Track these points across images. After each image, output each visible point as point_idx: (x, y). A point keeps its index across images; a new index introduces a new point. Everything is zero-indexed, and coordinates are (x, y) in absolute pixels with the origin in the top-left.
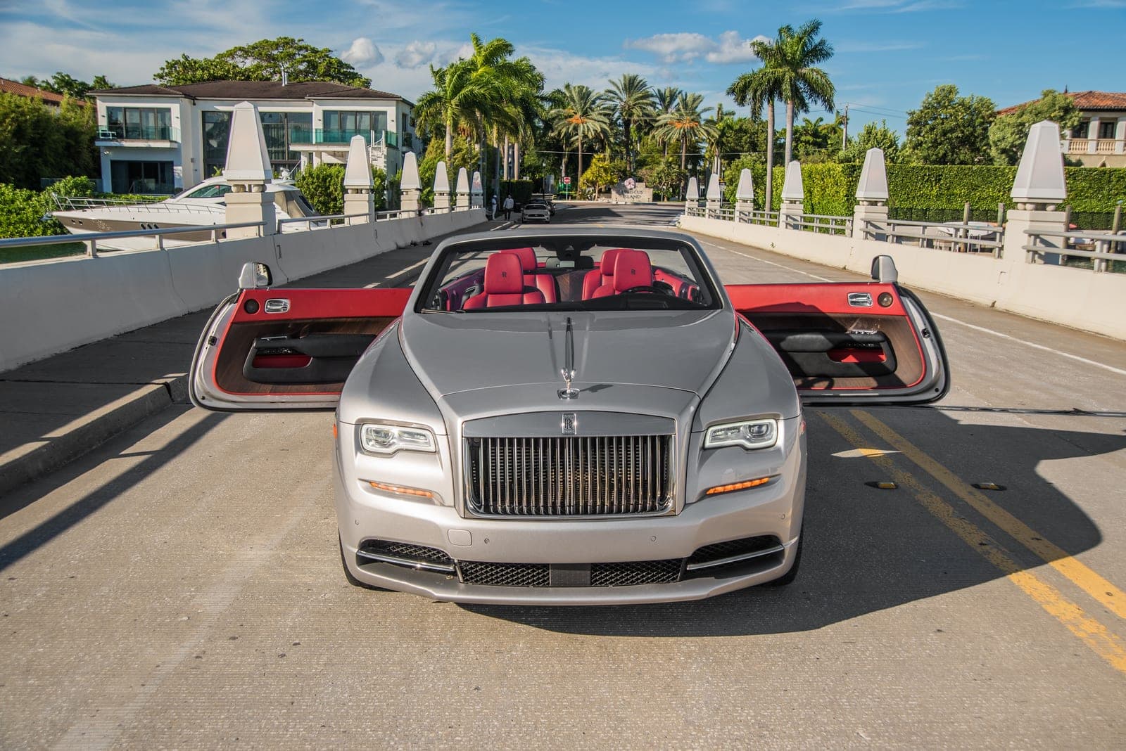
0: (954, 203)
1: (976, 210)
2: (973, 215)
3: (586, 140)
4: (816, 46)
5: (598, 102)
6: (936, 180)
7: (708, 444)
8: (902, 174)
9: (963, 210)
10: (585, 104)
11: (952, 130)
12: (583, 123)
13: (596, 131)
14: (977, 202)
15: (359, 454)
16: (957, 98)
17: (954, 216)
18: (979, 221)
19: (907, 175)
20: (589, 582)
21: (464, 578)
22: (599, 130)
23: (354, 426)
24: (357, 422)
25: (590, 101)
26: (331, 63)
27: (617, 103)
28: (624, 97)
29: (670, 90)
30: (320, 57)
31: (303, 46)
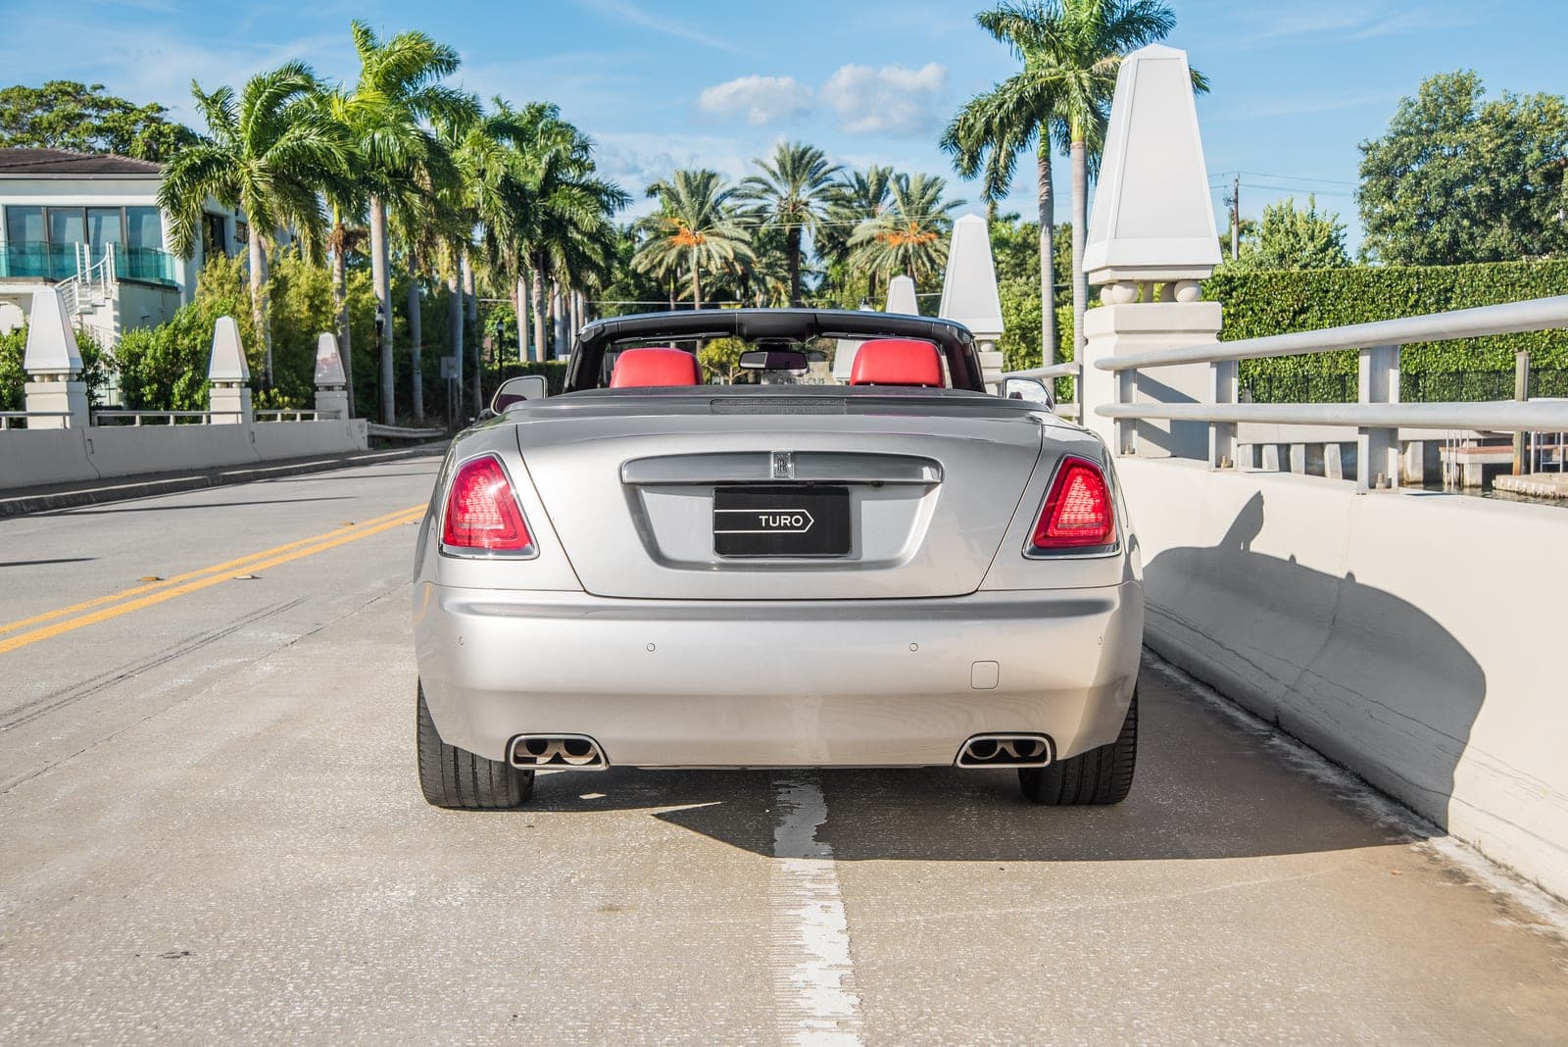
0: (1487, 356)
1: (1546, 369)
2: (1539, 382)
3: (709, 280)
4: (1131, 13)
5: (728, 202)
6: (1437, 302)
8: (1350, 290)
9: (1513, 370)
10: (702, 205)
11: (1466, 180)
12: (698, 244)
13: (726, 258)
14: (1547, 351)
16: (1479, 107)
17: (1488, 386)
18: (1554, 395)
19: (1364, 292)
22: (731, 256)
25: (713, 198)
26: (161, 134)
27: (770, 202)
28: (784, 190)
29: (877, 174)
30: (137, 121)
31: (103, 99)
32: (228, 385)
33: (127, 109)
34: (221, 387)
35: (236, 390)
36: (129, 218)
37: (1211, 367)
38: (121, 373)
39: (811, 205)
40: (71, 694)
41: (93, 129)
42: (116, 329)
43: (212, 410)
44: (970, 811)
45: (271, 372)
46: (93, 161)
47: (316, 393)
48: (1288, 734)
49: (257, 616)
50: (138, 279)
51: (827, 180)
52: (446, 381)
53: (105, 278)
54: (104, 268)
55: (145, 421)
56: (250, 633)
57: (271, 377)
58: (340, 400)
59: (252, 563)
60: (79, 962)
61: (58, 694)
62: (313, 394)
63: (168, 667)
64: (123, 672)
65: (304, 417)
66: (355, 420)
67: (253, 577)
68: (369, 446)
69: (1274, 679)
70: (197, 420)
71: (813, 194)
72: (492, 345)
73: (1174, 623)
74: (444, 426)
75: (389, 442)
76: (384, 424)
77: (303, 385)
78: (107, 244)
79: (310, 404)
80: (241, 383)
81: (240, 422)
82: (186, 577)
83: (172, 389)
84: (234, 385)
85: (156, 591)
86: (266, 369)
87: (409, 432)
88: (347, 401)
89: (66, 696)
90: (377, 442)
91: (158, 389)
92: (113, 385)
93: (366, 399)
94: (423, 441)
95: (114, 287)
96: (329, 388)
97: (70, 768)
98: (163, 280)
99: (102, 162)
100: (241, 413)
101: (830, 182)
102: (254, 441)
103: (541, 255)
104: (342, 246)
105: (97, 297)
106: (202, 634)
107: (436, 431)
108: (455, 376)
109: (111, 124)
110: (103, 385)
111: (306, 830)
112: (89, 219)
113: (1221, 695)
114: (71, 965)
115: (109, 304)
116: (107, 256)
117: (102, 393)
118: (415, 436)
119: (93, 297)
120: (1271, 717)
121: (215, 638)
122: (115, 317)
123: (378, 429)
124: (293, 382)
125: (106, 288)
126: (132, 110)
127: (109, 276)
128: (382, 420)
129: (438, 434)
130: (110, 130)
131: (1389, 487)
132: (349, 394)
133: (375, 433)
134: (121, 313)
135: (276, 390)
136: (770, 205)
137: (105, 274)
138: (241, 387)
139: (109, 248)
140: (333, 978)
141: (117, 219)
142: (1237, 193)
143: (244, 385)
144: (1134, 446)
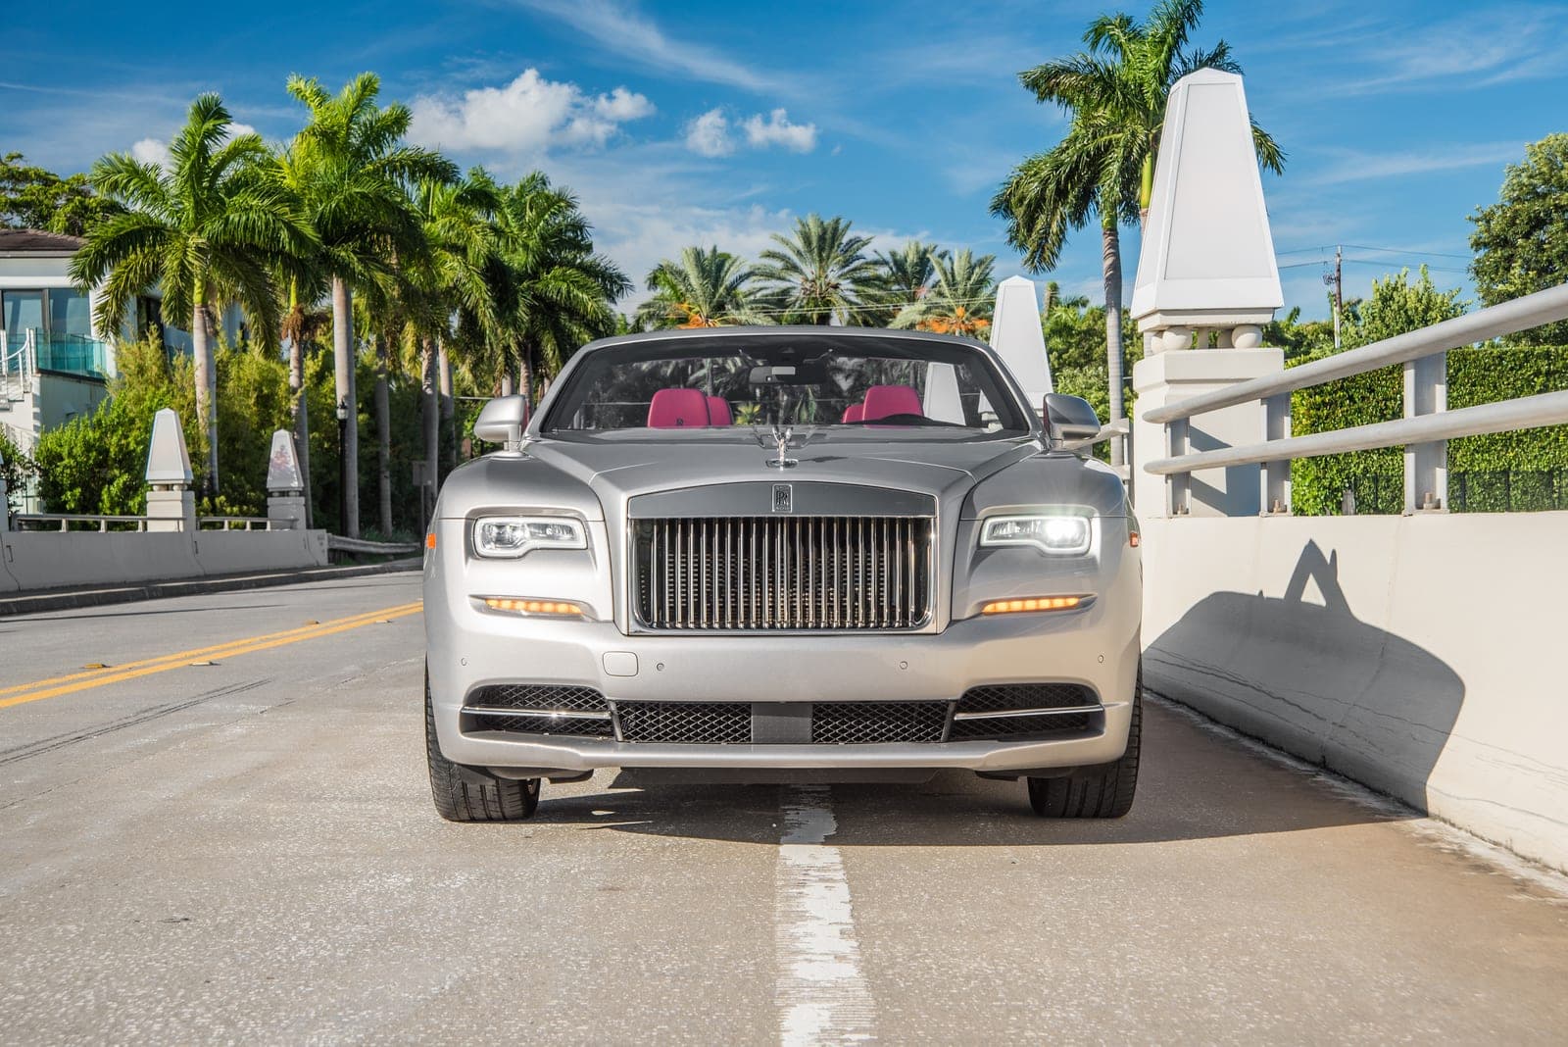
5: (746, 286)
7: (985, 541)
10: (715, 287)
15: (470, 560)
20: (809, 737)
21: (623, 734)
23: (464, 520)
24: (468, 515)
25: (729, 279)
26: (86, 208)
27: (793, 285)
28: (810, 269)
29: (918, 252)
30: (57, 194)
31: (20, 170)
32: (168, 487)
33: (47, 181)
34: (160, 490)
35: (177, 493)
36: (52, 301)
37: (1262, 404)
38: (40, 476)
39: (842, 287)
40: (27, 750)
41: (6, 203)
42: (36, 428)
43: (149, 515)
44: (985, 826)
45: (216, 475)
46: (10, 237)
47: (269, 499)
48: (1335, 772)
49: (220, 693)
50: (62, 371)
51: (858, 258)
52: (417, 489)
53: (24, 369)
54: (23, 358)
55: (72, 526)
56: (215, 705)
57: (217, 481)
58: (296, 508)
59: (209, 653)
60: (79, 926)
61: (12, 750)
62: (265, 501)
63: (130, 730)
64: (82, 734)
65: (254, 526)
66: (313, 531)
67: (211, 664)
68: (329, 562)
69: (1321, 719)
70: (130, 527)
71: (842, 275)
72: (472, 450)
73: (1225, 681)
74: (416, 541)
75: (353, 557)
76: (347, 536)
77: (253, 490)
78: (27, 330)
79: (263, 511)
80: (182, 485)
81: (181, 529)
82: (135, 664)
83: (100, 495)
84: (175, 488)
85: (102, 675)
86: (211, 473)
87: (375, 546)
88: (304, 508)
89: (21, 752)
90: (337, 556)
91: (82, 494)
92: (32, 492)
93: (326, 508)
94: (392, 557)
95: (34, 381)
96: (284, 494)
97: (38, 802)
98: (91, 372)
99: (23, 237)
100: (183, 519)
101: (862, 261)
102: (197, 552)
103: (530, 346)
104: (300, 332)
105: (14, 390)
106: (162, 706)
107: (408, 547)
108: (430, 482)
109: (28, 198)
110: (19, 491)
111: (296, 841)
112: (5, 304)
113: (1271, 746)
114: (72, 927)
115: (29, 398)
116: (27, 343)
117: (19, 501)
118: (382, 551)
119: (10, 391)
120: (1318, 759)
121: (176, 709)
122: (35, 413)
123: (340, 541)
124: (243, 487)
125: (25, 381)
126: (54, 182)
127: (28, 366)
128: (343, 531)
129: (410, 550)
130: (28, 205)
131: (1438, 507)
132: (306, 501)
133: (337, 546)
134: (42, 410)
135: (223, 498)
136: (794, 288)
137: (24, 364)
138: (182, 490)
139: (30, 335)
140: (335, 933)
141: (39, 303)
142: (1339, 270)
143: (186, 487)
144: (1188, 505)
